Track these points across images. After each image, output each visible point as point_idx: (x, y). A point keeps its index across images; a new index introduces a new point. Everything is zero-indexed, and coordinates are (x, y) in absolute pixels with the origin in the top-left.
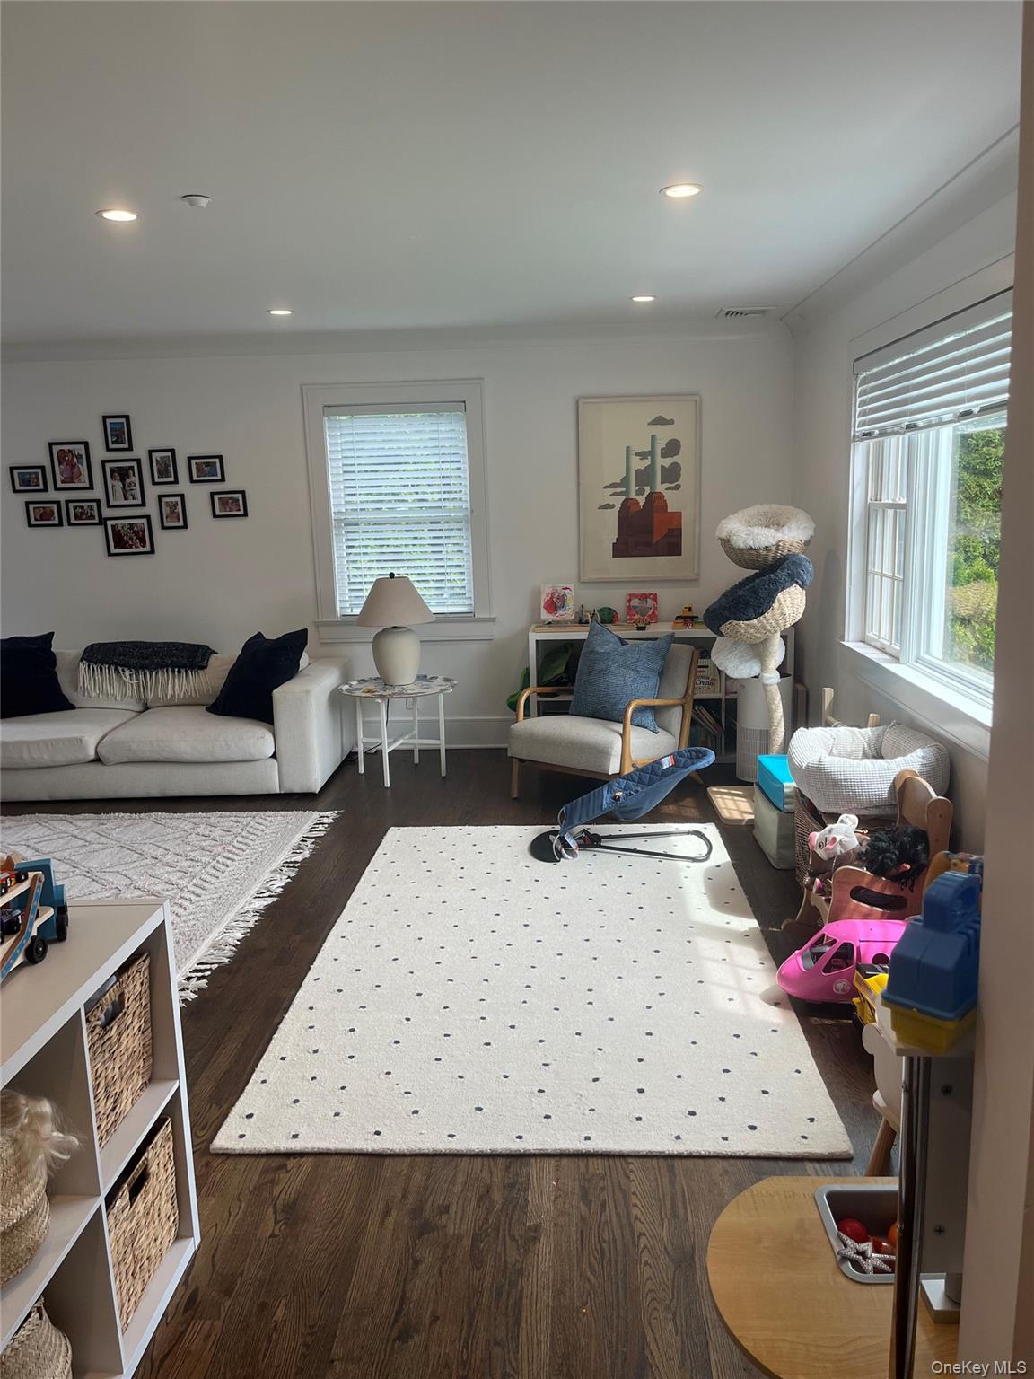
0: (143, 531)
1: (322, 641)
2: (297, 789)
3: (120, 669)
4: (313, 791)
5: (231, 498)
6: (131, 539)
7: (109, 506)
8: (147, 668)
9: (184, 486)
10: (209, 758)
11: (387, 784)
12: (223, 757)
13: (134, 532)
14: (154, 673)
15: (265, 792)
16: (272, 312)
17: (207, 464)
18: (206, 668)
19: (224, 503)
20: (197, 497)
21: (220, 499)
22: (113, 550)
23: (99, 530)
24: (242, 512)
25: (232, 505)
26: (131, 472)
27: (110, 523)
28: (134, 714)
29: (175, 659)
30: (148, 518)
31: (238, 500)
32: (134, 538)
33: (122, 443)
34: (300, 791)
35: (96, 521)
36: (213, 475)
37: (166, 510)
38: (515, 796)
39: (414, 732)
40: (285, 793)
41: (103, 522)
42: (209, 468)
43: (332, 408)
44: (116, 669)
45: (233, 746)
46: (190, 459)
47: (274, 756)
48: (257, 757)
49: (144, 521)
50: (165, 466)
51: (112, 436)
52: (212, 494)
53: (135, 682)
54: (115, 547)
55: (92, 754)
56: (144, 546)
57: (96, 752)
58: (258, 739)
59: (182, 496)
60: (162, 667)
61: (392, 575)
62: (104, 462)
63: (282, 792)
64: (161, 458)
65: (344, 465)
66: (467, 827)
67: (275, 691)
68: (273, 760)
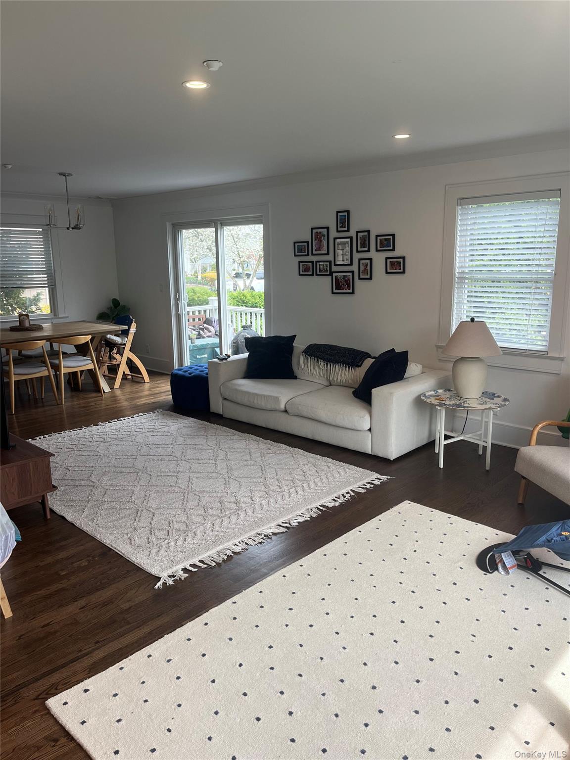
0: (350, 280)
1: (439, 358)
2: (380, 455)
3: (319, 360)
4: (390, 458)
5: (397, 262)
6: (343, 285)
7: (335, 265)
8: (332, 362)
9: (373, 254)
10: (334, 424)
11: (441, 466)
12: (341, 425)
13: (345, 281)
14: (334, 365)
15: (363, 451)
16: (396, 137)
17: (386, 240)
18: (360, 366)
19: (392, 264)
20: (379, 259)
21: (391, 262)
22: (335, 291)
23: (330, 278)
24: (402, 270)
25: (397, 266)
26: (347, 245)
27: (334, 275)
28: (322, 386)
29: (345, 359)
30: (353, 272)
31: (400, 263)
32: (345, 284)
33: (344, 227)
34: (382, 456)
35: (328, 273)
36: (388, 247)
37: (362, 268)
38: (520, 502)
39: (481, 432)
40: (374, 455)
41: (331, 274)
42: (387, 242)
43: (464, 200)
44: (318, 360)
45: (346, 419)
46: (377, 236)
47: (370, 430)
48: (359, 429)
49: (350, 274)
50: (364, 240)
51: (340, 223)
52: (387, 259)
53: (326, 369)
54: (336, 289)
55: (282, 407)
56: (349, 289)
57: (285, 407)
58: (360, 417)
59: (371, 260)
60: (338, 363)
61: (472, 320)
62: (335, 239)
63: (373, 454)
64: (362, 236)
65: (471, 240)
66: (456, 517)
67: (373, 390)
68: (369, 433)
